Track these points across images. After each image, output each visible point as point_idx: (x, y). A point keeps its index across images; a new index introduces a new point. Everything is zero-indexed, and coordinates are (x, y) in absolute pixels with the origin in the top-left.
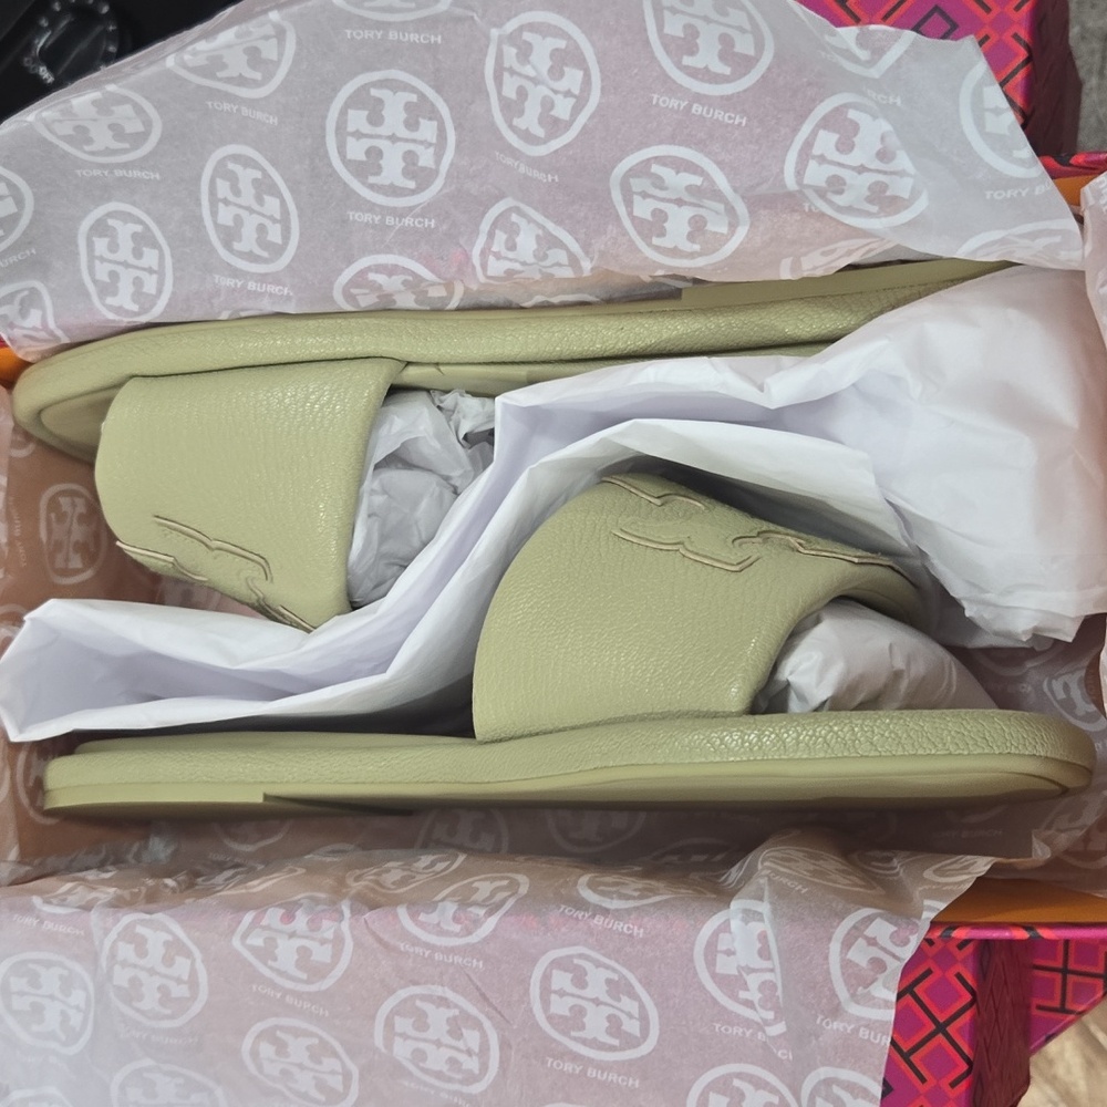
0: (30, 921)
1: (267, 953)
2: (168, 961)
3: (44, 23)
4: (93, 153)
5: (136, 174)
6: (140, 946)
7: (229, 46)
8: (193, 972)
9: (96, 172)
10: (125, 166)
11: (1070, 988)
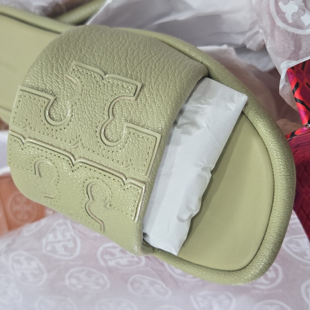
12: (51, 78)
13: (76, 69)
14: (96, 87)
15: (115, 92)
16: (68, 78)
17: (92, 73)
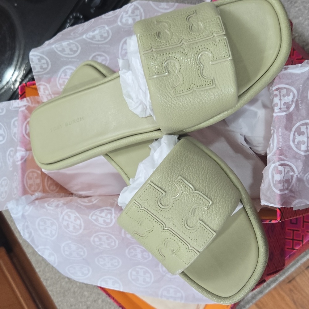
0: (45, 210)
1: (97, 220)
2: (75, 220)
3: (69, 21)
4: (65, 54)
5: (73, 60)
6: (69, 217)
7: (97, 34)
8: (81, 223)
9: (65, 59)
10: (72, 58)
11: (294, 243)
12: (166, 183)
13: (180, 182)
17: (189, 187)
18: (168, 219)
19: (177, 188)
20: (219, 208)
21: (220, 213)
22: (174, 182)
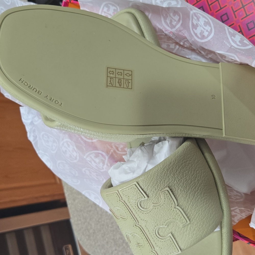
12: (152, 189)
14: (169, 209)
15: (175, 218)
16: (160, 193)
17: (172, 201)
18: (142, 220)
19: (161, 197)
20: (194, 229)
21: (193, 235)
22: (160, 191)
